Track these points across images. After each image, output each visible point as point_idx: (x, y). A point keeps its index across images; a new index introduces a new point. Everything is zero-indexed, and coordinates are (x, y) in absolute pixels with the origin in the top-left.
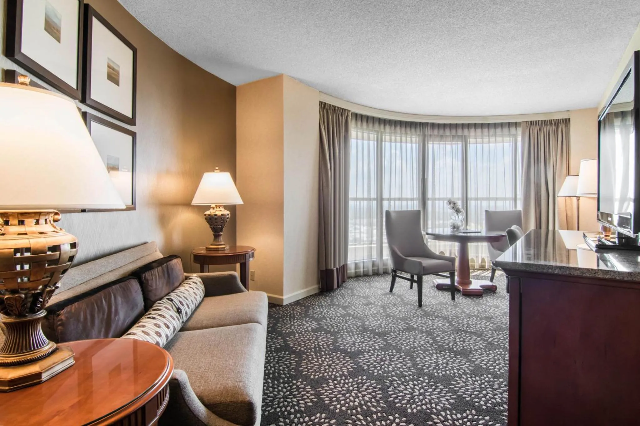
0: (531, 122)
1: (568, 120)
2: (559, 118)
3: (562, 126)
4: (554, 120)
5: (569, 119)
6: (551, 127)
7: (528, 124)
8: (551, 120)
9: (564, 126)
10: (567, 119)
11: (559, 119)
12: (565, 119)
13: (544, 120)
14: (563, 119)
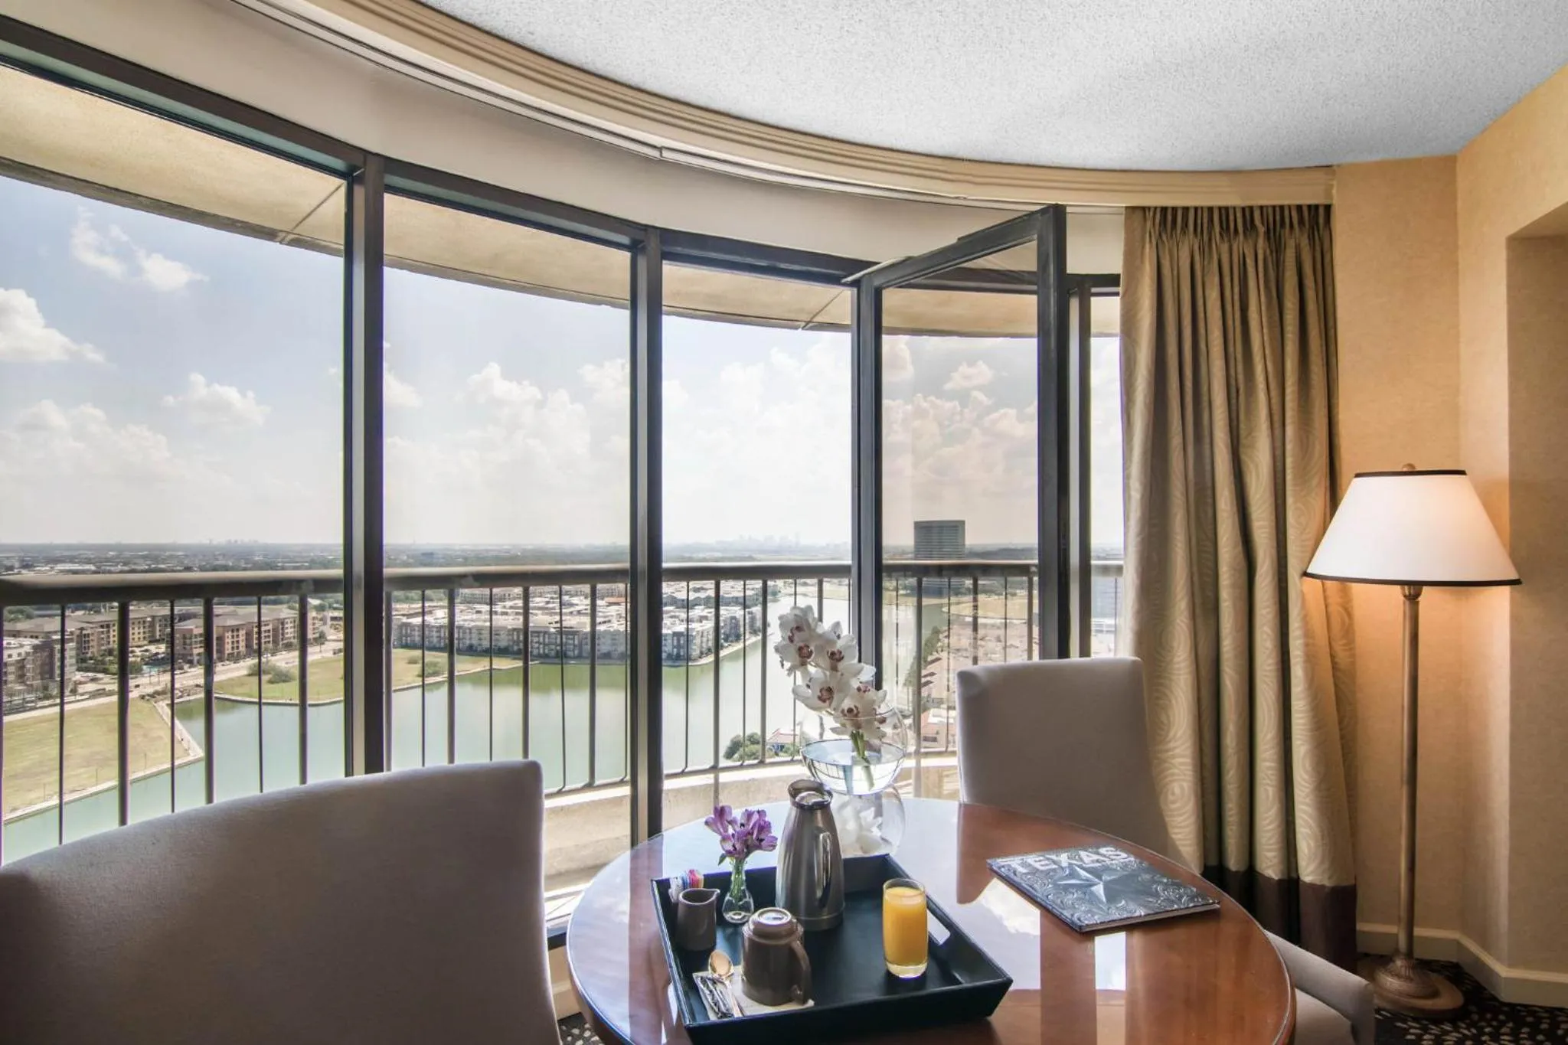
0: (1164, 209)
1: (1321, 211)
2: (1286, 202)
3: (1295, 242)
4: (1261, 208)
5: (1328, 208)
6: (1251, 242)
7: (1149, 224)
8: (1251, 208)
9: (1305, 242)
10: (1317, 207)
11: (1282, 207)
12: (1309, 207)
13: (1220, 208)
14: (1299, 208)
